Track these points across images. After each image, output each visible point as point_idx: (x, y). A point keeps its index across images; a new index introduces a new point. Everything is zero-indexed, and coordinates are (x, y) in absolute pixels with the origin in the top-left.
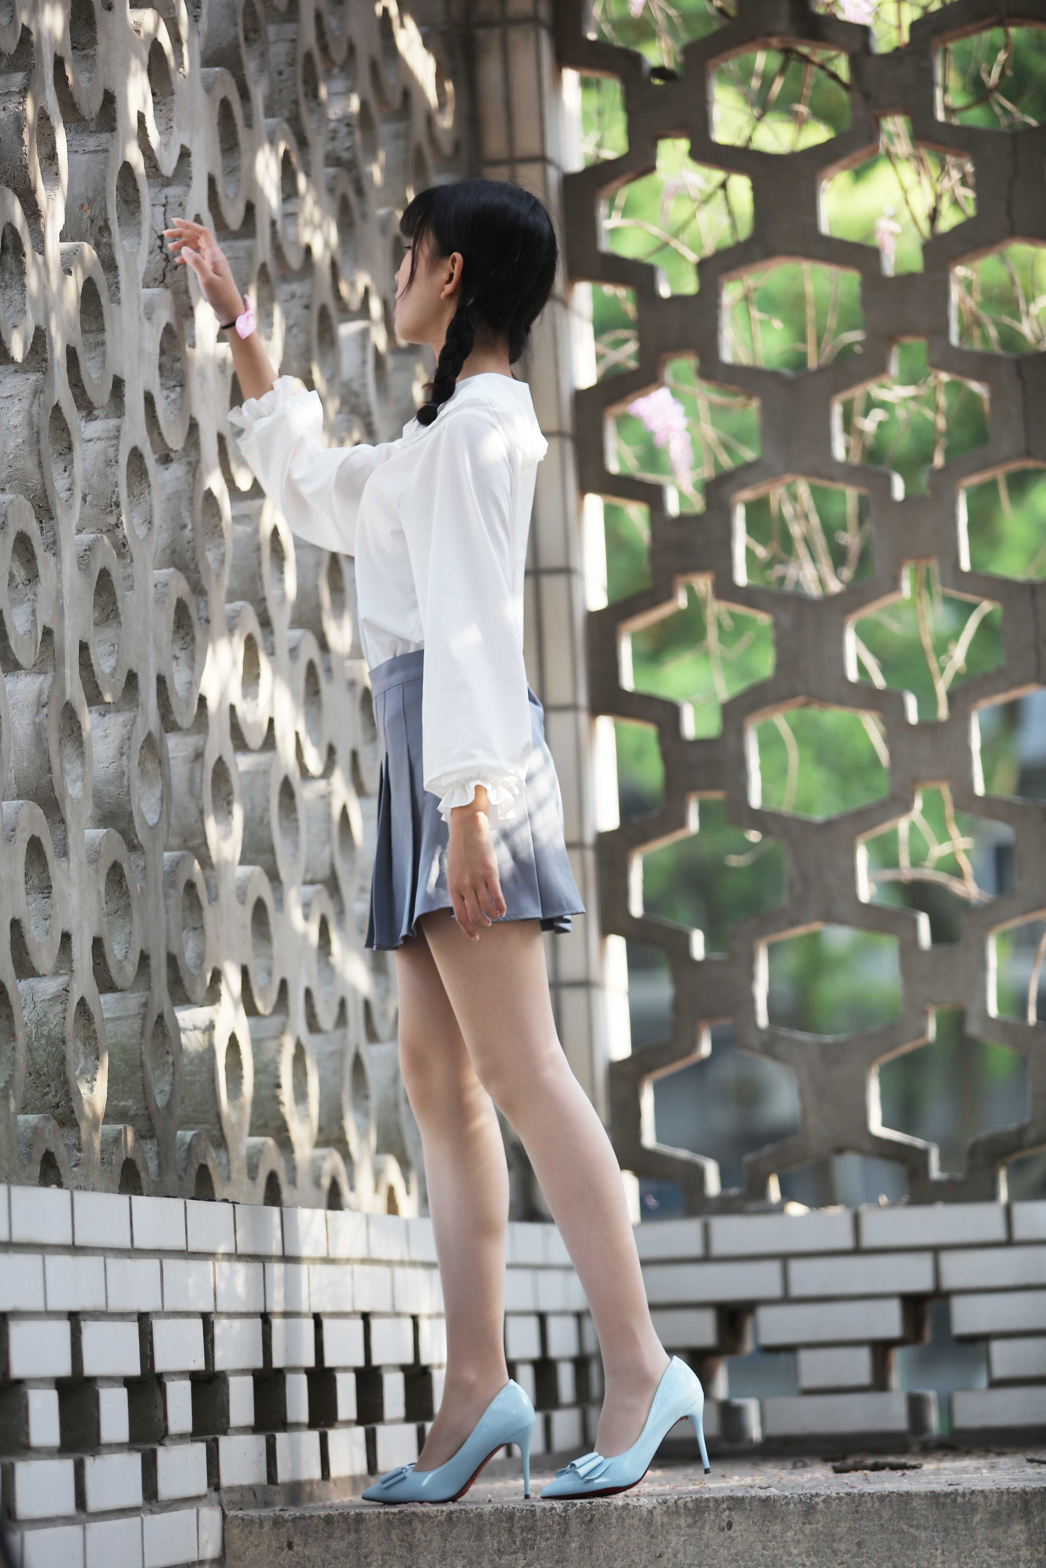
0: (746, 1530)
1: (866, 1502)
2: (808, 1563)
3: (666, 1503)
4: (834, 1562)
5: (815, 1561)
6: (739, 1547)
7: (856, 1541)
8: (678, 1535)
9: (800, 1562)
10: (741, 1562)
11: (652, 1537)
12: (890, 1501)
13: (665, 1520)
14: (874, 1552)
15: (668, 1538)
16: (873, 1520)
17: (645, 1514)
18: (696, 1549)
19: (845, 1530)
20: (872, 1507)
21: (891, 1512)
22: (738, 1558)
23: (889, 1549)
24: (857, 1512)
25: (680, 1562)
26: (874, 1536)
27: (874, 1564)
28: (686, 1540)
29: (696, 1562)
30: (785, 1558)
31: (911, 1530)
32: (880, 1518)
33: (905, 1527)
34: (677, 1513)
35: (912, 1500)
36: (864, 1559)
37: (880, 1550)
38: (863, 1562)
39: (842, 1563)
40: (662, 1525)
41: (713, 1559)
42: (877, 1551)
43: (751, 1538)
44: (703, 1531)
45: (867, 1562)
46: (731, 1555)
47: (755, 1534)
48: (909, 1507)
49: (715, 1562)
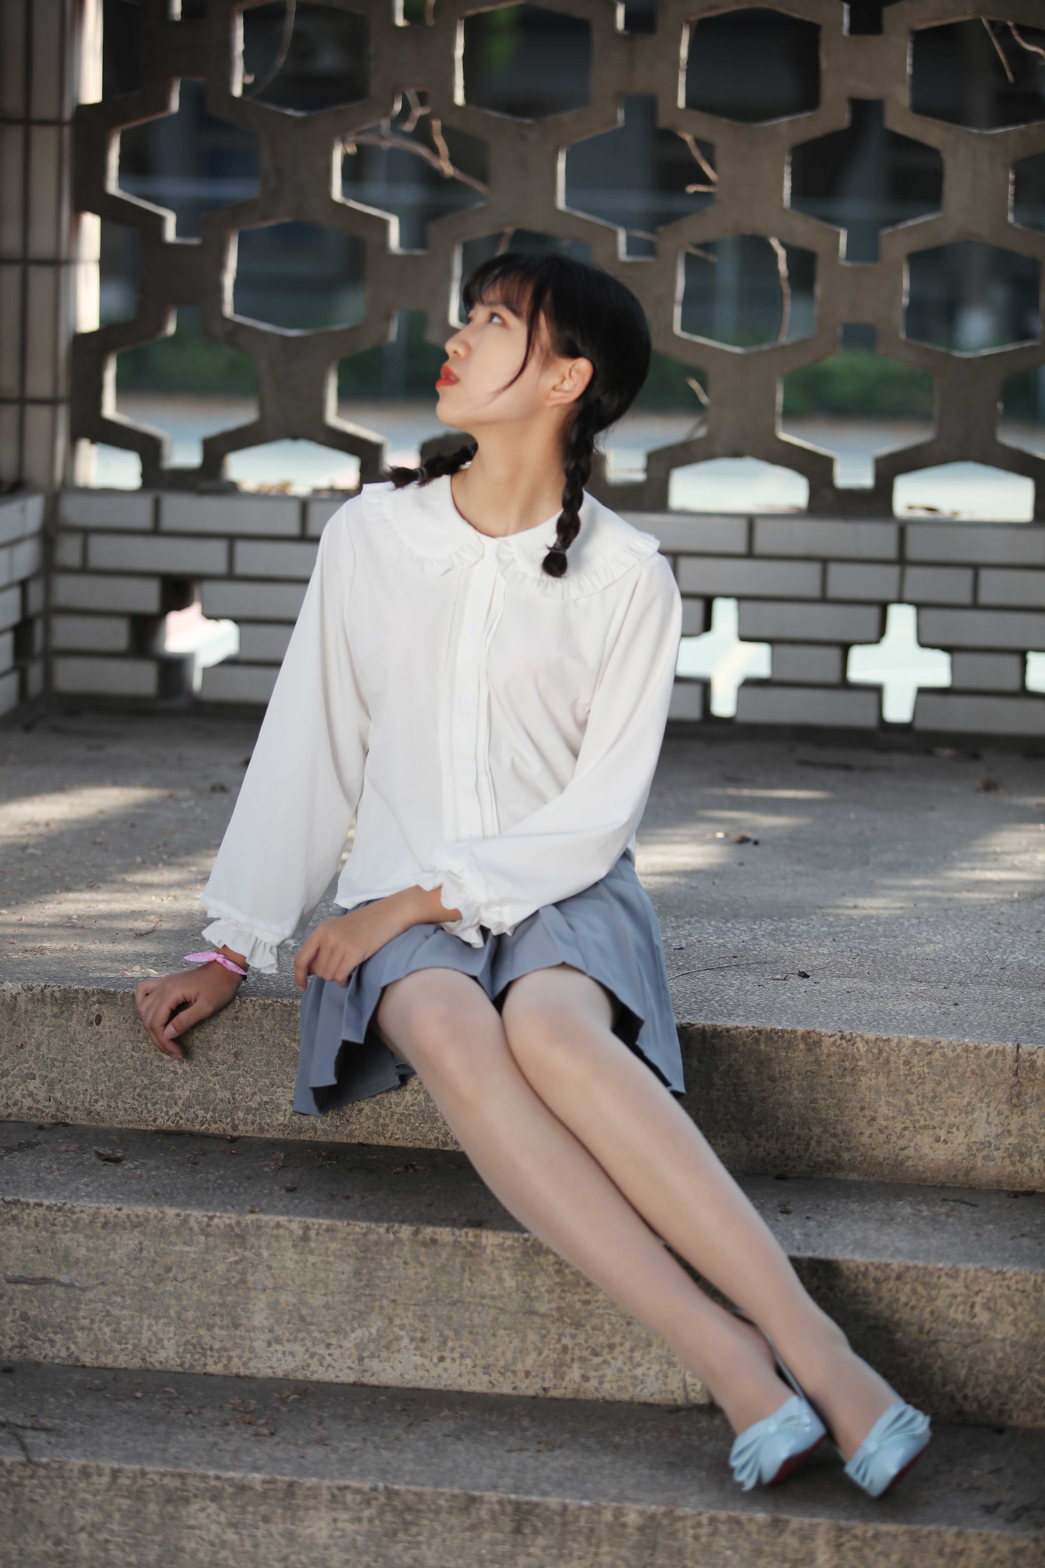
0: (116, 1027)
1: (247, 1009)
2: (180, 1071)
3: (31, 990)
4: (208, 1072)
5: (188, 1069)
6: (108, 1046)
7: (233, 1051)
8: (42, 1025)
9: (172, 1069)
10: (108, 1063)
11: (14, 1024)
12: (273, 1010)
13: (30, 1007)
14: (251, 1066)
15: (31, 1027)
16: (253, 1029)
17: (8, 999)
18: (61, 1043)
19: (222, 1037)
20: (253, 1015)
21: (273, 1022)
22: (105, 1058)
23: (268, 1063)
24: (237, 1018)
25: (43, 1057)
26: (253, 1047)
27: (251, 1080)
28: (51, 1031)
29: (60, 1058)
30: (156, 1063)
31: (293, 1044)
32: (261, 1028)
33: (287, 1040)
34: (43, 1001)
35: (297, 1011)
36: (240, 1072)
37: (258, 1064)
38: (239, 1076)
39: (217, 1075)
40: (26, 1011)
41: (79, 1056)
42: (255, 1065)
43: (121, 1036)
44: (70, 1023)
45: (243, 1076)
46: (97, 1053)
47: (125, 1033)
48: (292, 1019)
49: (80, 1059)
